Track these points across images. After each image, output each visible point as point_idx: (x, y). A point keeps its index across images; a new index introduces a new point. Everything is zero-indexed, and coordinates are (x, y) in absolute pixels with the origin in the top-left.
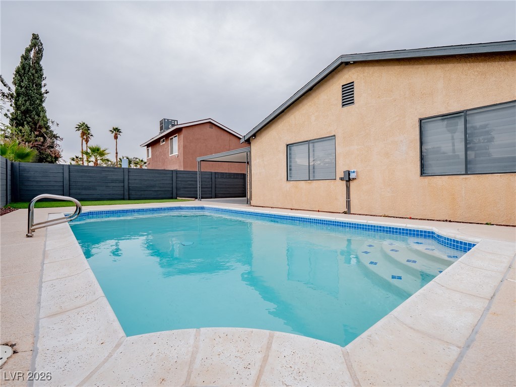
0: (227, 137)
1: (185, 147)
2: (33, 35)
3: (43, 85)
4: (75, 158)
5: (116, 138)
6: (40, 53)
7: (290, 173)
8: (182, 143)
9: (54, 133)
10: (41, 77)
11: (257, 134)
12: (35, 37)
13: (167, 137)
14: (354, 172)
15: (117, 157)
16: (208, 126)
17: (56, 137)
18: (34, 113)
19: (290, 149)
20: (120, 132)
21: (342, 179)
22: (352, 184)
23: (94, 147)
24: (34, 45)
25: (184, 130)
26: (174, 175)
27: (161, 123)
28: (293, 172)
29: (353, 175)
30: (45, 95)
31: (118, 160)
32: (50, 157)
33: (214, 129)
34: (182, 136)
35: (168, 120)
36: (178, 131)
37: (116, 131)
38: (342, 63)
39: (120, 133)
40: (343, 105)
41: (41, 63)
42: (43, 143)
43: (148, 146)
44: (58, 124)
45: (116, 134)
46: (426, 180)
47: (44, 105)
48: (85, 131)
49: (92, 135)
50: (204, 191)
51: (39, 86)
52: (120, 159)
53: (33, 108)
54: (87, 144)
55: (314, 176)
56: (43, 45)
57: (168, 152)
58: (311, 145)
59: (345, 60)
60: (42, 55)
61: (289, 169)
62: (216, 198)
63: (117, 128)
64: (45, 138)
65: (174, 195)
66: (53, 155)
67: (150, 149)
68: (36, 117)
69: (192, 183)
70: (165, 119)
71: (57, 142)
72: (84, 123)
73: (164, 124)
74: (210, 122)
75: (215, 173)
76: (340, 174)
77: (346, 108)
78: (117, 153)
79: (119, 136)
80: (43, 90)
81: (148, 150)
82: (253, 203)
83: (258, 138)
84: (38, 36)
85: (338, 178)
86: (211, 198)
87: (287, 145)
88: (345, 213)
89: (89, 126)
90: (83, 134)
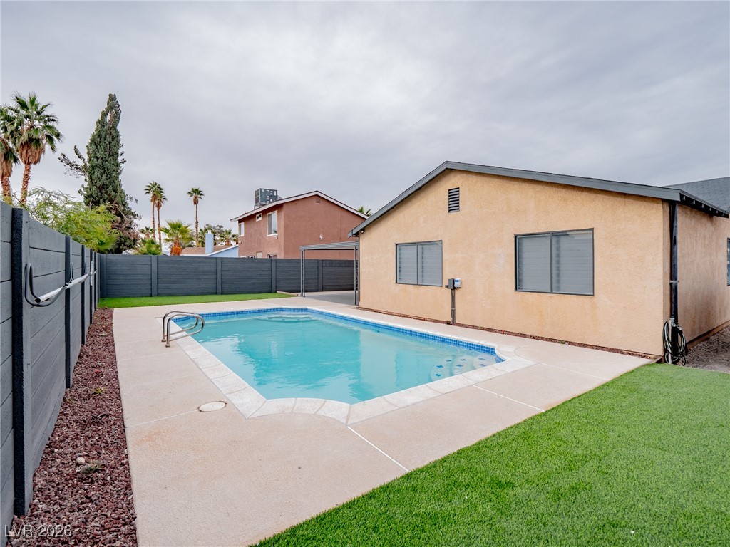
0: (338, 212)
1: (286, 227)
2: (110, 95)
3: (120, 153)
4: (145, 229)
5: (196, 202)
6: (117, 116)
7: (400, 275)
8: (283, 223)
9: (133, 211)
10: (118, 145)
11: (366, 229)
12: (112, 98)
13: (264, 212)
14: (458, 281)
15: (197, 228)
16: (315, 200)
17: (134, 215)
18: (111, 188)
19: (400, 249)
20: (201, 194)
21: (447, 287)
22: (457, 293)
23: (175, 223)
24: (110, 108)
25: (284, 206)
26: (274, 264)
27: (257, 193)
28: (402, 273)
29: (457, 285)
30: (122, 165)
31: (199, 231)
32: (128, 240)
33: (322, 205)
34: (283, 213)
35: (265, 190)
36: (279, 207)
37: (197, 193)
38: (447, 169)
39: (202, 196)
40: (449, 211)
41: (118, 128)
42: (120, 223)
43: (240, 221)
44: (137, 200)
45: (196, 197)
46: (520, 295)
47: (120, 177)
48: (157, 194)
49: (165, 199)
50: (308, 283)
51: (115, 155)
52: (201, 230)
53: (110, 182)
54: (158, 210)
55: (423, 281)
56: (121, 107)
57: (265, 232)
58: (420, 247)
59: (449, 166)
60: (119, 118)
61: (398, 270)
62: (322, 291)
63: (197, 190)
64: (122, 217)
65: (274, 288)
66: (132, 238)
67: (243, 224)
68: (113, 193)
69: (294, 273)
70: (261, 189)
71: (135, 221)
72: (156, 184)
73: (261, 195)
74: (317, 195)
75: (322, 260)
76: (446, 282)
77: (452, 213)
78: (197, 223)
79: (199, 199)
80: (120, 160)
81: (240, 225)
82: (361, 304)
83: (367, 233)
84: (115, 96)
85: (444, 286)
86: (317, 291)
87: (396, 245)
88: (449, 323)
89: (161, 187)
90: (155, 197)
